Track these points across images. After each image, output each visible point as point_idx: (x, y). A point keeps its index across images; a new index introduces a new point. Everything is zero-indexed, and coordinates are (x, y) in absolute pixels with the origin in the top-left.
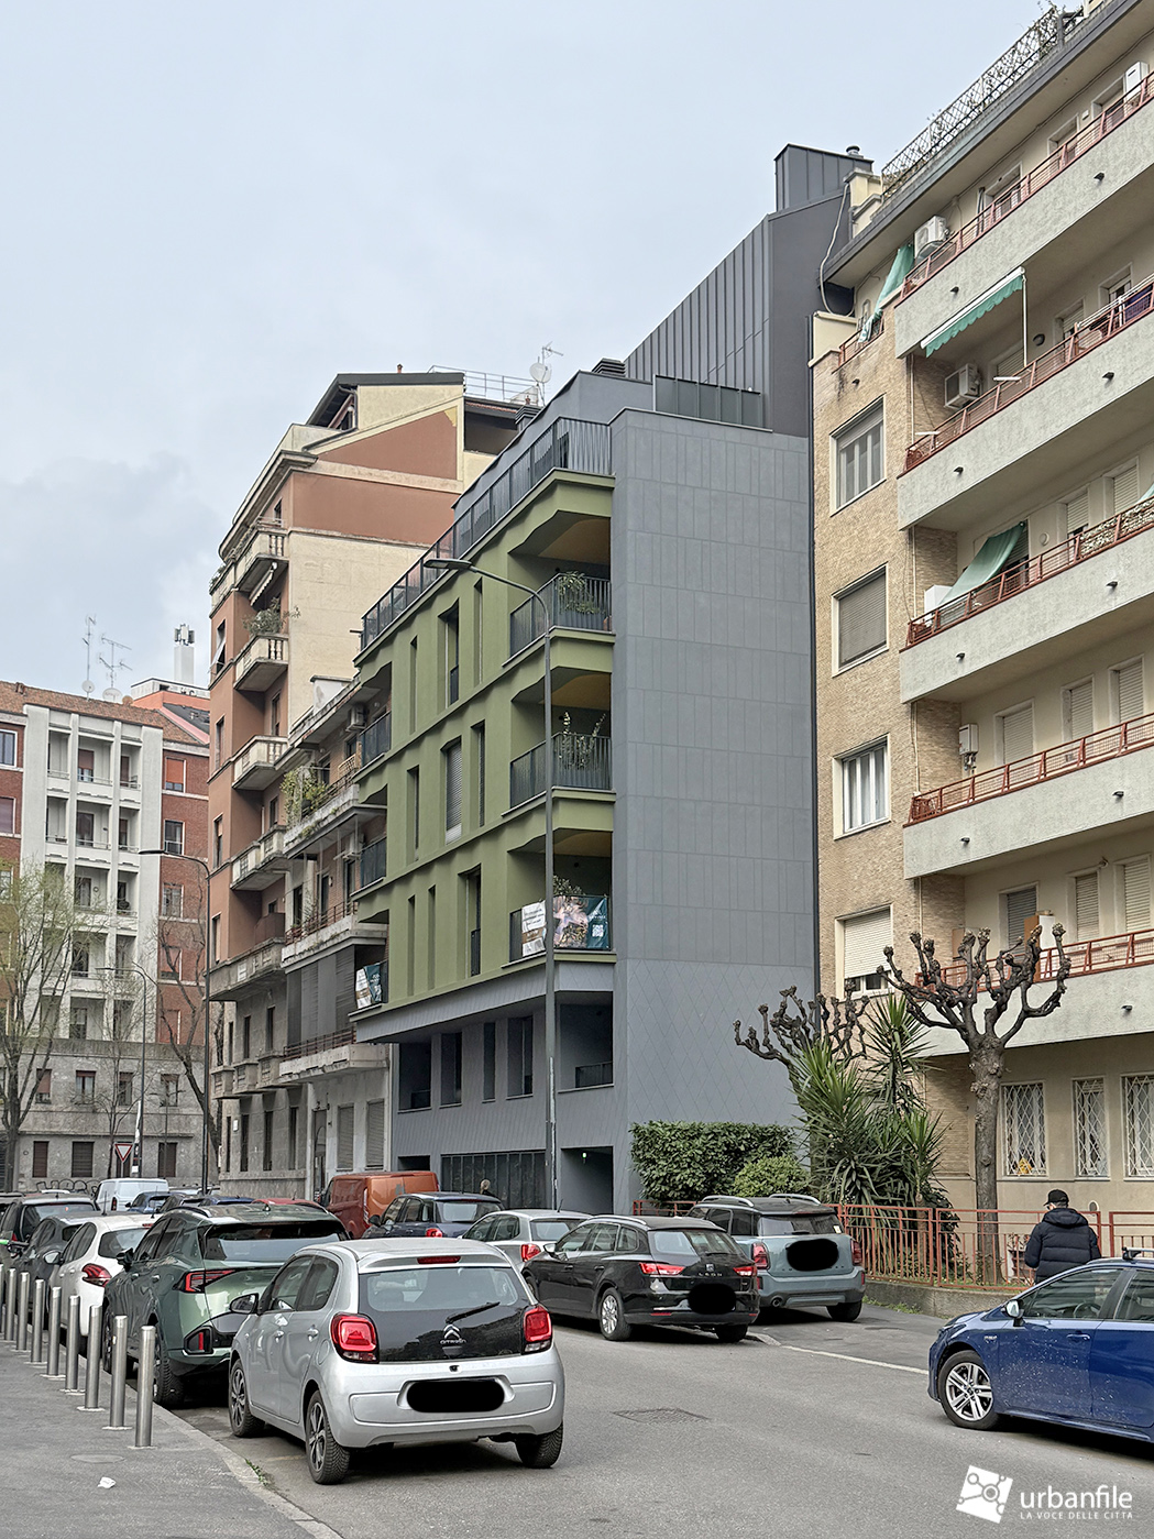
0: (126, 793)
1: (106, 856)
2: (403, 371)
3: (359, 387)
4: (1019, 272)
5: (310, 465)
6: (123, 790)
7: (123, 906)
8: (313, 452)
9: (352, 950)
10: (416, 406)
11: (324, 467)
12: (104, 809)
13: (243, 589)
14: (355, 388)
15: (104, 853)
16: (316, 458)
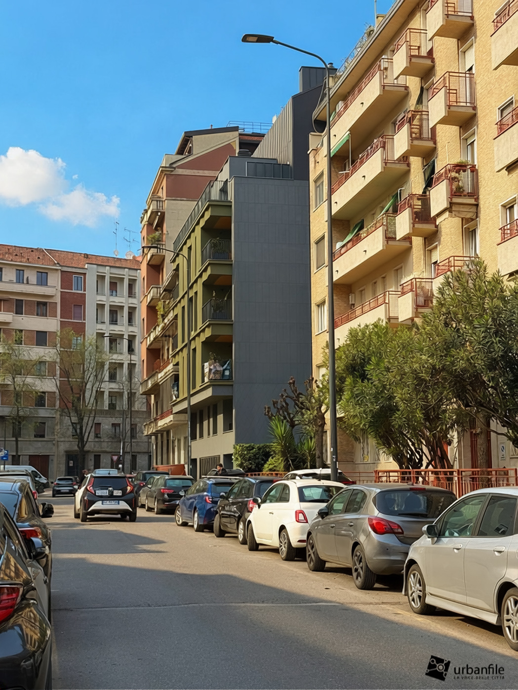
0: (131, 300)
1: (123, 328)
2: (213, 128)
3: (193, 137)
4: (348, 132)
5: (172, 171)
6: (130, 299)
7: (131, 350)
8: (174, 166)
9: (174, 376)
10: (218, 142)
11: (180, 171)
12: (122, 308)
13: (150, 224)
14: (192, 137)
15: (122, 328)
16: (175, 168)
